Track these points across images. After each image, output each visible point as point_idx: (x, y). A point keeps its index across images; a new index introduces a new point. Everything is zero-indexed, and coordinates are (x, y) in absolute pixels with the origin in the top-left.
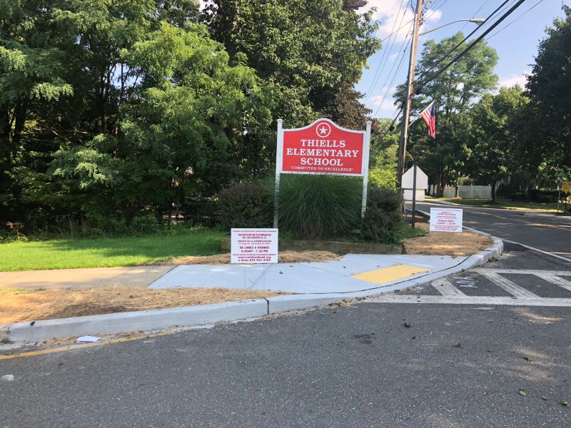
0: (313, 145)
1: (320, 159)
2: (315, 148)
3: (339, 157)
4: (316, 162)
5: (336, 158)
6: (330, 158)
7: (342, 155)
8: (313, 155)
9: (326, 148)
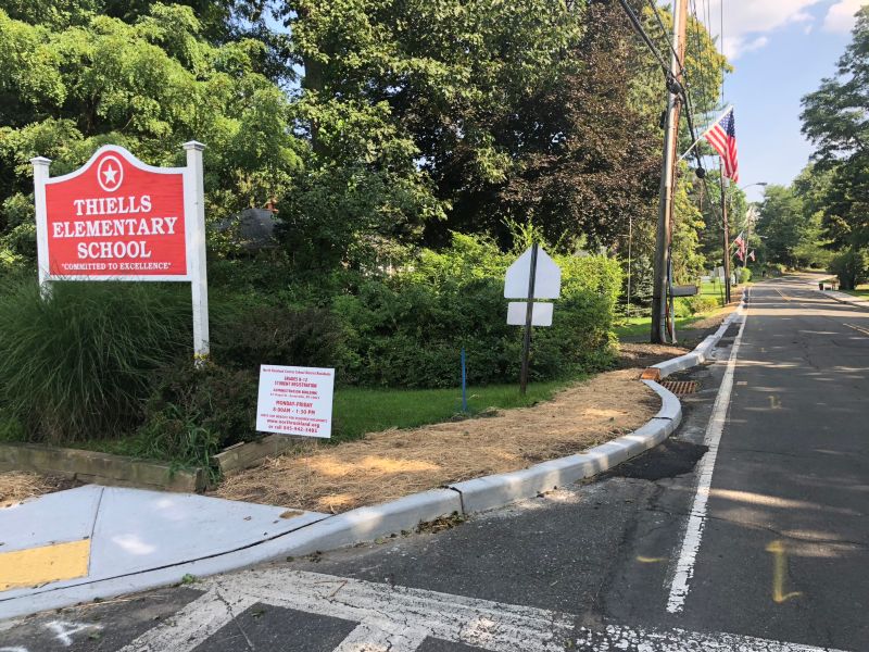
0: (95, 212)
1: (109, 244)
2: (100, 217)
3: (143, 237)
4: (103, 250)
5: (137, 239)
6: (126, 239)
7: (147, 232)
8: (98, 234)
9: (119, 216)
